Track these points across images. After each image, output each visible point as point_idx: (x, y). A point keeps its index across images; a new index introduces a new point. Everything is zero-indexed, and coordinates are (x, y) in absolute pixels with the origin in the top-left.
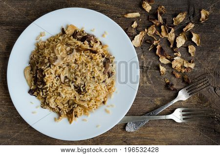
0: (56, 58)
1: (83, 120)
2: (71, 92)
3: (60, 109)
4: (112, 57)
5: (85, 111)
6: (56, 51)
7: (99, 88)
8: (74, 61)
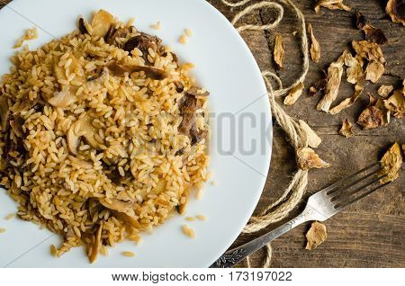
0: (59, 88)
1: (125, 254)
2: (94, 177)
3: (65, 224)
4: (202, 92)
5: (129, 231)
6: (58, 71)
7: (165, 169)
8: (103, 97)
